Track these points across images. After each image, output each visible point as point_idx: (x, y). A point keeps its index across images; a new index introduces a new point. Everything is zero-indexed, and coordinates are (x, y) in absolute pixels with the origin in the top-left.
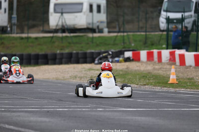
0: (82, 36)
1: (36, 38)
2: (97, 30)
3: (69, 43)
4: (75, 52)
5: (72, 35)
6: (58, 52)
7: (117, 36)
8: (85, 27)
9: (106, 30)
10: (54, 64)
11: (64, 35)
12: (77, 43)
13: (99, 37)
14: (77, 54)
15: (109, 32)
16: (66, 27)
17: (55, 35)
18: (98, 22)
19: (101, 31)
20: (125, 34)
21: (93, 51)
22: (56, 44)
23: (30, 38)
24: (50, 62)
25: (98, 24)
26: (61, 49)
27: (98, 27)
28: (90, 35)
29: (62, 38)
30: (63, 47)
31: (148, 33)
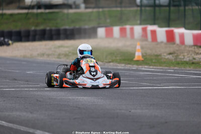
0: (57, 13)
1: (11, 15)
2: (74, 6)
3: (45, 20)
4: (48, 28)
5: (47, 11)
6: (33, 28)
7: (92, 12)
9: (83, 6)
10: (28, 41)
11: (39, 11)
13: (75, 13)
14: (51, 30)
15: (86, 8)
17: (30, 11)
19: (77, 7)
20: (101, 10)
21: (67, 27)
22: (31, 20)
23: (5, 14)
24: (23, 39)
26: (36, 26)
27: (74, 3)
28: (66, 11)
29: (37, 14)
30: (38, 23)
31: (123, 9)
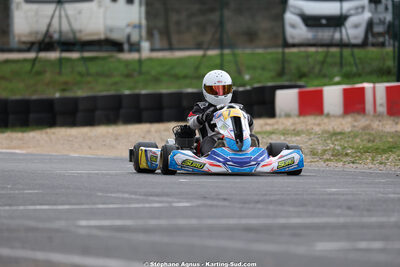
0: (104, 58)
2: (126, 47)
3: (81, 74)
6: (57, 95)
8: (102, 37)
9: (145, 45)
10: (73, 123)
12: (100, 75)
15: (152, 50)
16: (56, 36)
18: (128, 25)
19: (135, 47)
22: (48, 76)
25: (128, 30)
26: (64, 90)
27: (129, 37)
30: (66, 83)
